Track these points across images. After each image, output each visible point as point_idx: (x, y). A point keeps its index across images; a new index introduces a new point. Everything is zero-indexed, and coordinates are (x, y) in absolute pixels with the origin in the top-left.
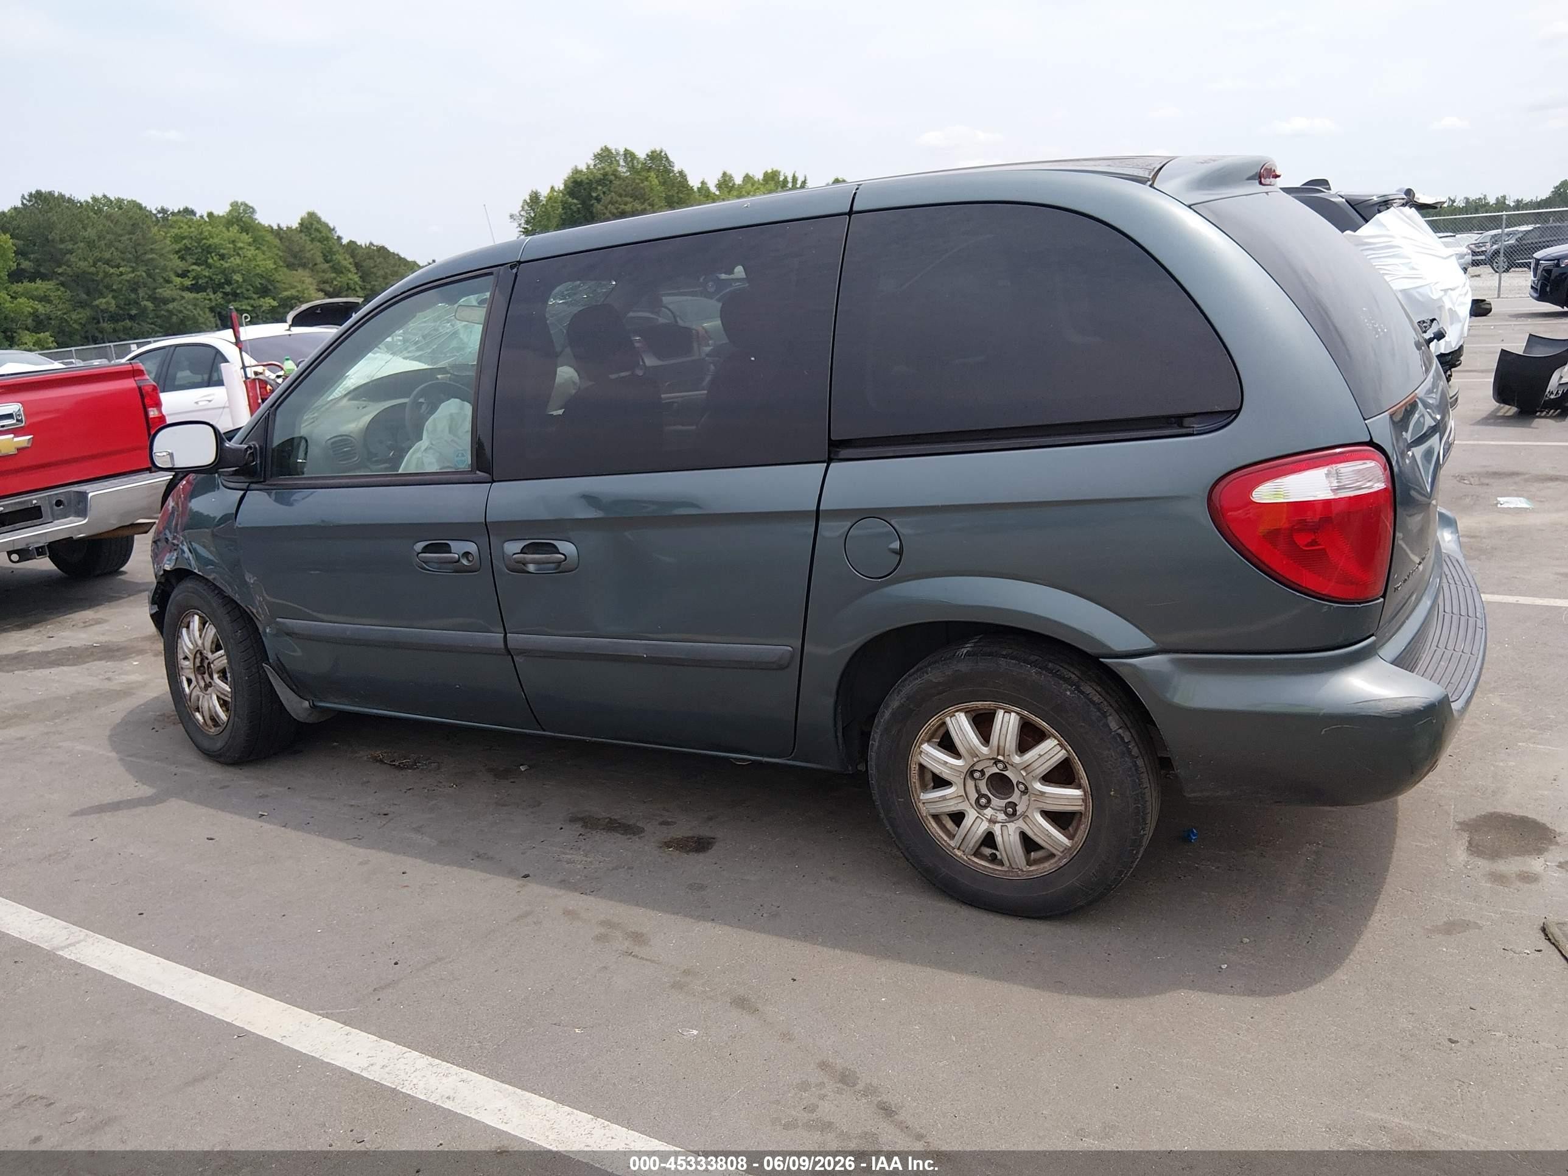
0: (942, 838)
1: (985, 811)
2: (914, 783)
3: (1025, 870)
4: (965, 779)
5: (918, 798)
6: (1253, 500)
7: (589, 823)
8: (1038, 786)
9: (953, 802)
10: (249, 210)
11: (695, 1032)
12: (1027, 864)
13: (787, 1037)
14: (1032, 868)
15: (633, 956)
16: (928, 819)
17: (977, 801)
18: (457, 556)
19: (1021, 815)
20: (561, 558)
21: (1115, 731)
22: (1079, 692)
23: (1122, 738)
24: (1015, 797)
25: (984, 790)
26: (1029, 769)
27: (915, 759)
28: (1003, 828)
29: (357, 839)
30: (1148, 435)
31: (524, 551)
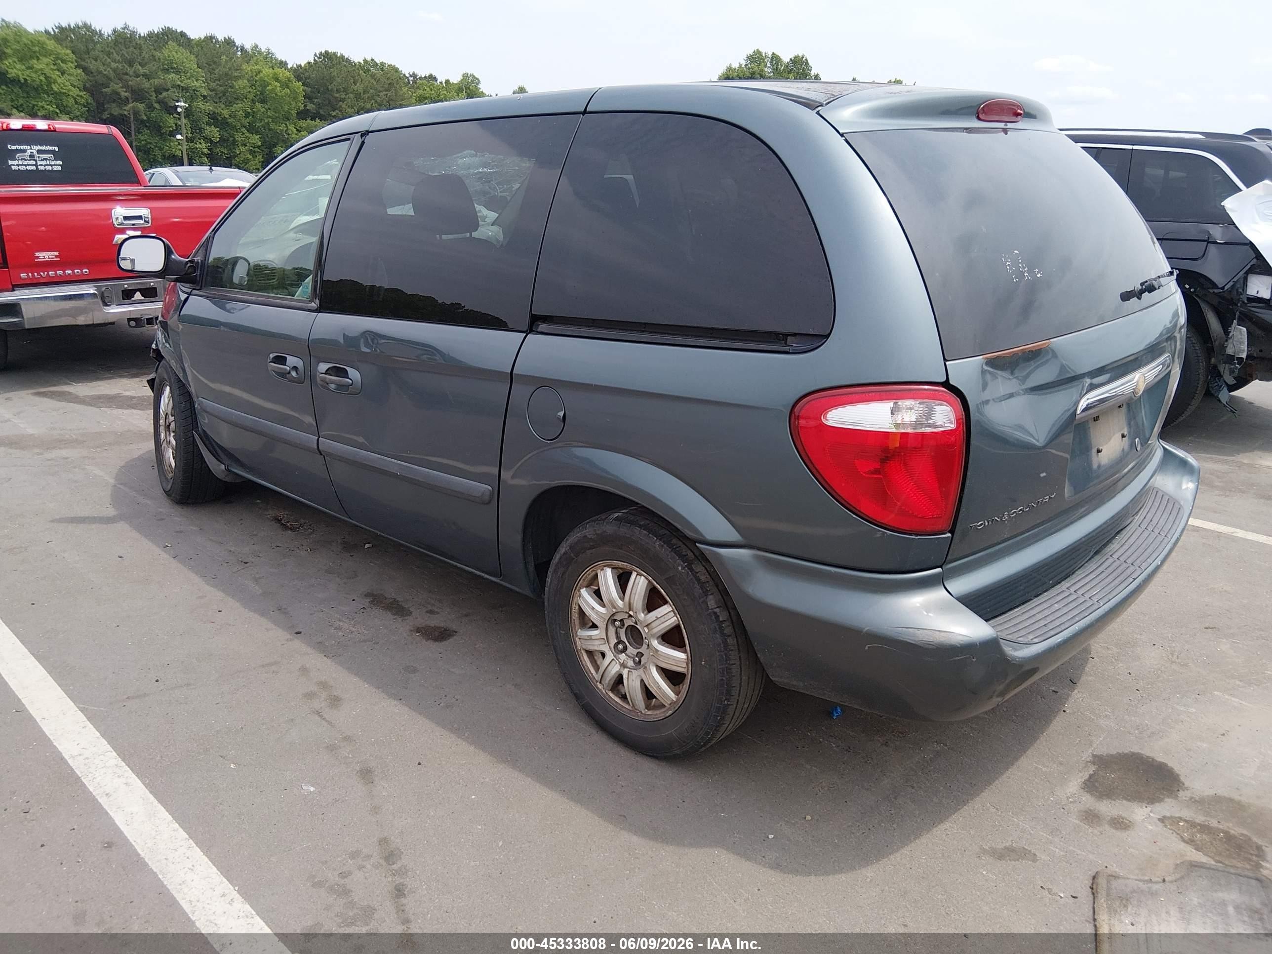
0: (590, 671)
1: (620, 656)
2: (574, 620)
3: (643, 712)
4: (607, 625)
5: (576, 633)
6: (827, 423)
7: (376, 600)
8: (655, 643)
9: (597, 642)
10: (476, 81)
11: (312, 789)
12: (646, 708)
13: (376, 810)
14: (649, 713)
15: (320, 715)
16: (581, 653)
17: (617, 644)
18: (288, 368)
19: (643, 665)
20: (348, 382)
21: (712, 609)
22: (689, 569)
23: (717, 617)
24: (643, 649)
25: (624, 638)
26: (650, 626)
27: (575, 600)
28: (630, 673)
29: (211, 578)
30: (755, 348)
31: (328, 372)
